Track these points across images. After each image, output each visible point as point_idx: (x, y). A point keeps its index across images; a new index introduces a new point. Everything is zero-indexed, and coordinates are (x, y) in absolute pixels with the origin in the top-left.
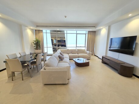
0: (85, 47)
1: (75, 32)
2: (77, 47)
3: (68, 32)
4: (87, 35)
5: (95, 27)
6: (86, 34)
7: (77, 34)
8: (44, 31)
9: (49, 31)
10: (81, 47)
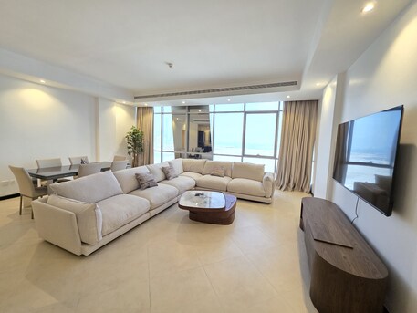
0: (275, 157)
1: (240, 107)
2: (243, 155)
3: (219, 108)
4: (281, 114)
5: (296, 83)
6: (277, 112)
7: (246, 113)
8: (157, 109)
9: (168, 109)
10: (258, 156)
